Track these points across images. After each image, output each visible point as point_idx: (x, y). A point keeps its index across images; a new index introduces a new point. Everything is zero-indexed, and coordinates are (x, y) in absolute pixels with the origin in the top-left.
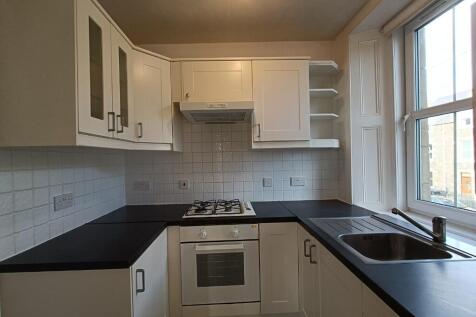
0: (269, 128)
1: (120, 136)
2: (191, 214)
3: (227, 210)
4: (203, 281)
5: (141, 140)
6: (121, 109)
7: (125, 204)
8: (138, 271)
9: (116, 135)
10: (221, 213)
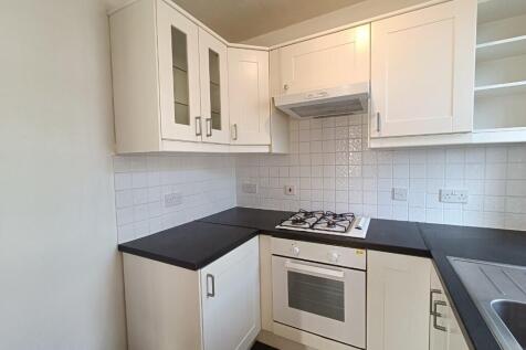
0: (394, 118)
1: (209, 139)
2: (287, 225)
3: (329, 225)
4: (295, 302)
5: (236, 142)
6: (212, 112)
7: (236, 205)
8: (209, 275)
9: (205, 139)
10: (321, 229)
